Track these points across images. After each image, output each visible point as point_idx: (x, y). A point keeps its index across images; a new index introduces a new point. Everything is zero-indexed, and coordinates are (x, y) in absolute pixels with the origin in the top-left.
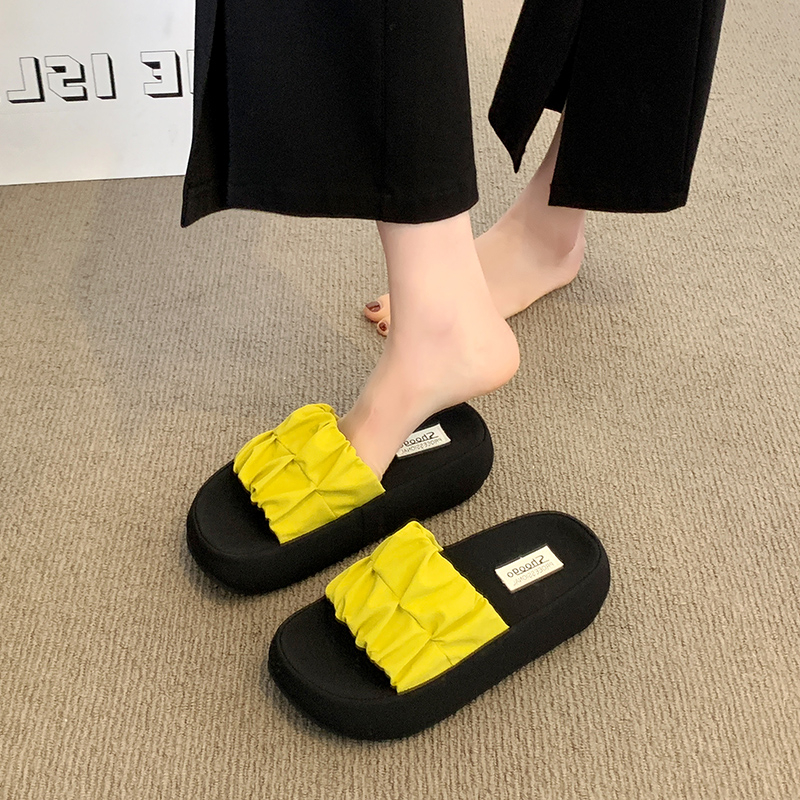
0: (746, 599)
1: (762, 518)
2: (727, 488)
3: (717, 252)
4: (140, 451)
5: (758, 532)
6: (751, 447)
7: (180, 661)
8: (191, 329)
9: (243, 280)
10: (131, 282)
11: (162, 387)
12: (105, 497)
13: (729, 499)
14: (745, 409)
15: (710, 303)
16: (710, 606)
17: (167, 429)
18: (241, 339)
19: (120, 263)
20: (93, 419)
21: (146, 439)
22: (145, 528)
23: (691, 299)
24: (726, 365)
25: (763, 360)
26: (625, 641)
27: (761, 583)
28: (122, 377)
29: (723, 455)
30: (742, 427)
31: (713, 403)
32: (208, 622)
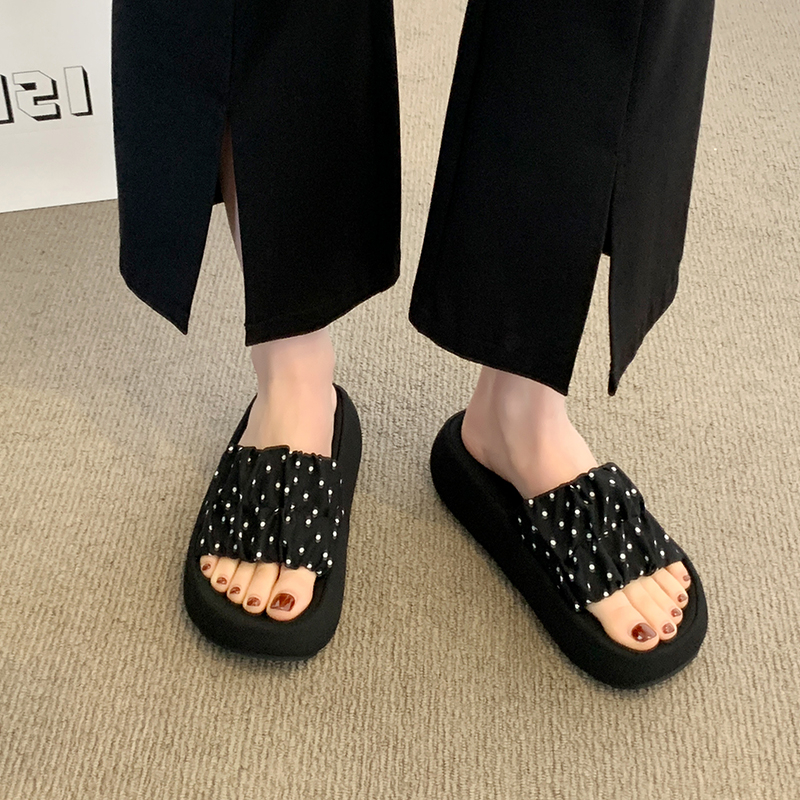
0: (735, 729)
1: (765, 629)
2: (728, 591)
3: (749, 302)
4: (67, 519)
5: (759, 646)
6: (762, 542)
7: (80, 775)
8: (141, 378)
9: (206, 321)
10: (82, 321)
11: (101, 445)
12: (23, 573)
13: (729, 604)
14: (760, 495)
15: (733, 363)
16: (691, 735)
17: (100, 496)
18: (195, 391)
19: (73, 299)
20: (21, 481)
21: (76, 506)
22: (61, 613)
23: (711, 357)
24: (744, 441)
25: (789, 436)
26: (587, 775)
27: (755, 709)
28: (59, 433)
29: (729, 550)
30: (754, 516)
31: (724, 486)
32: (116, 727)
